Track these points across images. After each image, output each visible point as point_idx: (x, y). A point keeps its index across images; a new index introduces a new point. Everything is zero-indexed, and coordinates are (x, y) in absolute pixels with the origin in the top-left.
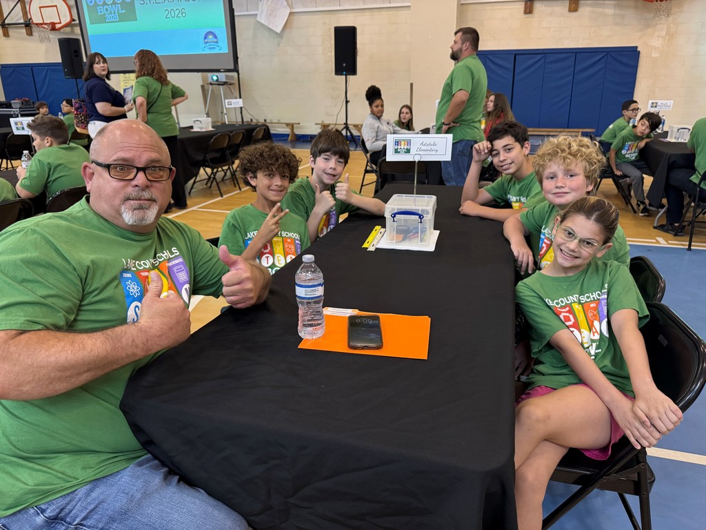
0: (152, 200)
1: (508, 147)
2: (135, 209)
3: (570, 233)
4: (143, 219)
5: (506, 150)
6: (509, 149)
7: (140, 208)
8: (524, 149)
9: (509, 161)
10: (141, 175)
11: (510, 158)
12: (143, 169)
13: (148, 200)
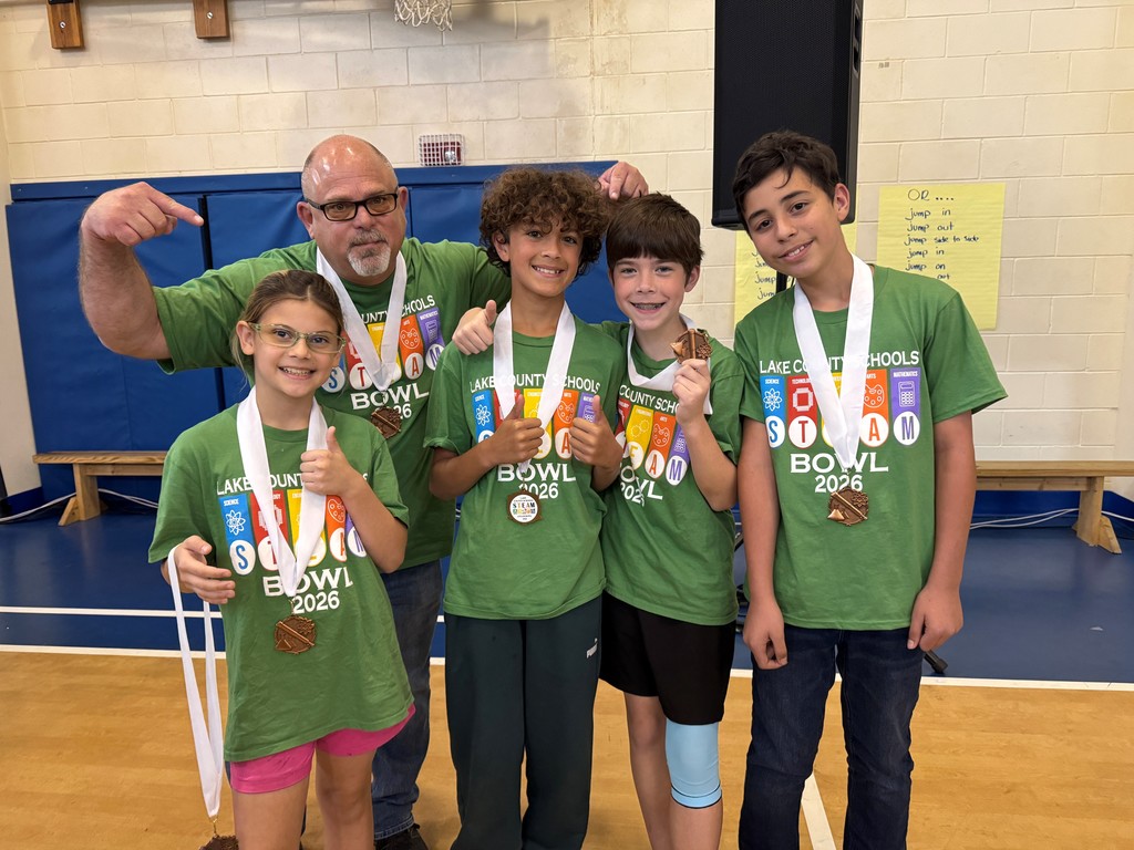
0: (382, 241)
1: (797, 200)
2: (363, 257)
3: (282, 334)
4: (375, 268)
5: (790, 210)
6: (799, 206)
7: (370, 254)
8: (837, 205)
9: (803, 237)
10: (362, 210)
11: (804, 229)
12: (363, 203)
13: (378, 242)
